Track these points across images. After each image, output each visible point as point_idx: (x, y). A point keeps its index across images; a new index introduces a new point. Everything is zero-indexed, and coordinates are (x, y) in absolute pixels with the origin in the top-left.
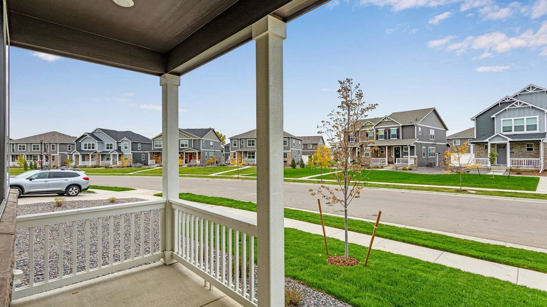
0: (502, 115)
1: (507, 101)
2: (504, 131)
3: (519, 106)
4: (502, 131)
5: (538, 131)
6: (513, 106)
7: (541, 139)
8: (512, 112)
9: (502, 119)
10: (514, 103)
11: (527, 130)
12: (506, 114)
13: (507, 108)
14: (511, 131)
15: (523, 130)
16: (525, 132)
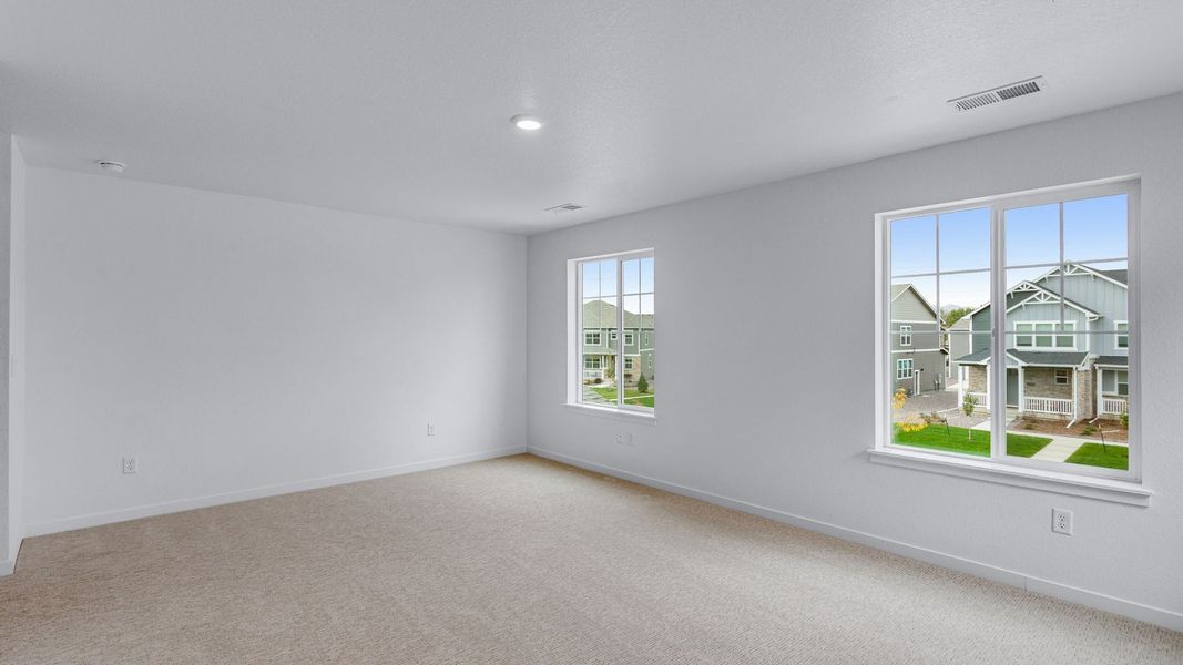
0: (1015, 315)
1: (1025, 290)
2: (1018, 345)
3: (1042, 301)
4: (1015, 343)
5: (1074, 349)
6: (1034, 300)
7: (1074, 366)
8: (1032, 311)
9: (1015, 323)
10: (1034, 296)
11: (1058, 345)
12: (1022, 313)
13: (1022, 303)
14: (1030, 345)
15: (1051, 345)
16: (1054, 348)
